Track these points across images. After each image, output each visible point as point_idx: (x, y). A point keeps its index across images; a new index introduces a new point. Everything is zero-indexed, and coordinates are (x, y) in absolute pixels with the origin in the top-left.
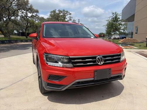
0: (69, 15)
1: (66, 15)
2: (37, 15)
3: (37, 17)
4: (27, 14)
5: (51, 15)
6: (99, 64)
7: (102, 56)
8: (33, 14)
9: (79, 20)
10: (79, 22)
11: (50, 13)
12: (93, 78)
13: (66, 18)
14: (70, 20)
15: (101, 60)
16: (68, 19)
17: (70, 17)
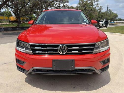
0: (97, 2)
1: (93, 2)
2: (67, 5)
3: (67, 6)
4: (59, 5)
5: (79, 4)
6: (61, 53)
7: (66, 45)
8: (64, 4)
9: (108, 6)
10: (108, 8)
11: (79, 2)
12: (52, 68)
13: (94, 5)
14: (97, 6)
15: (64, 50)
16: (96, 6)
17: (97, 3)
